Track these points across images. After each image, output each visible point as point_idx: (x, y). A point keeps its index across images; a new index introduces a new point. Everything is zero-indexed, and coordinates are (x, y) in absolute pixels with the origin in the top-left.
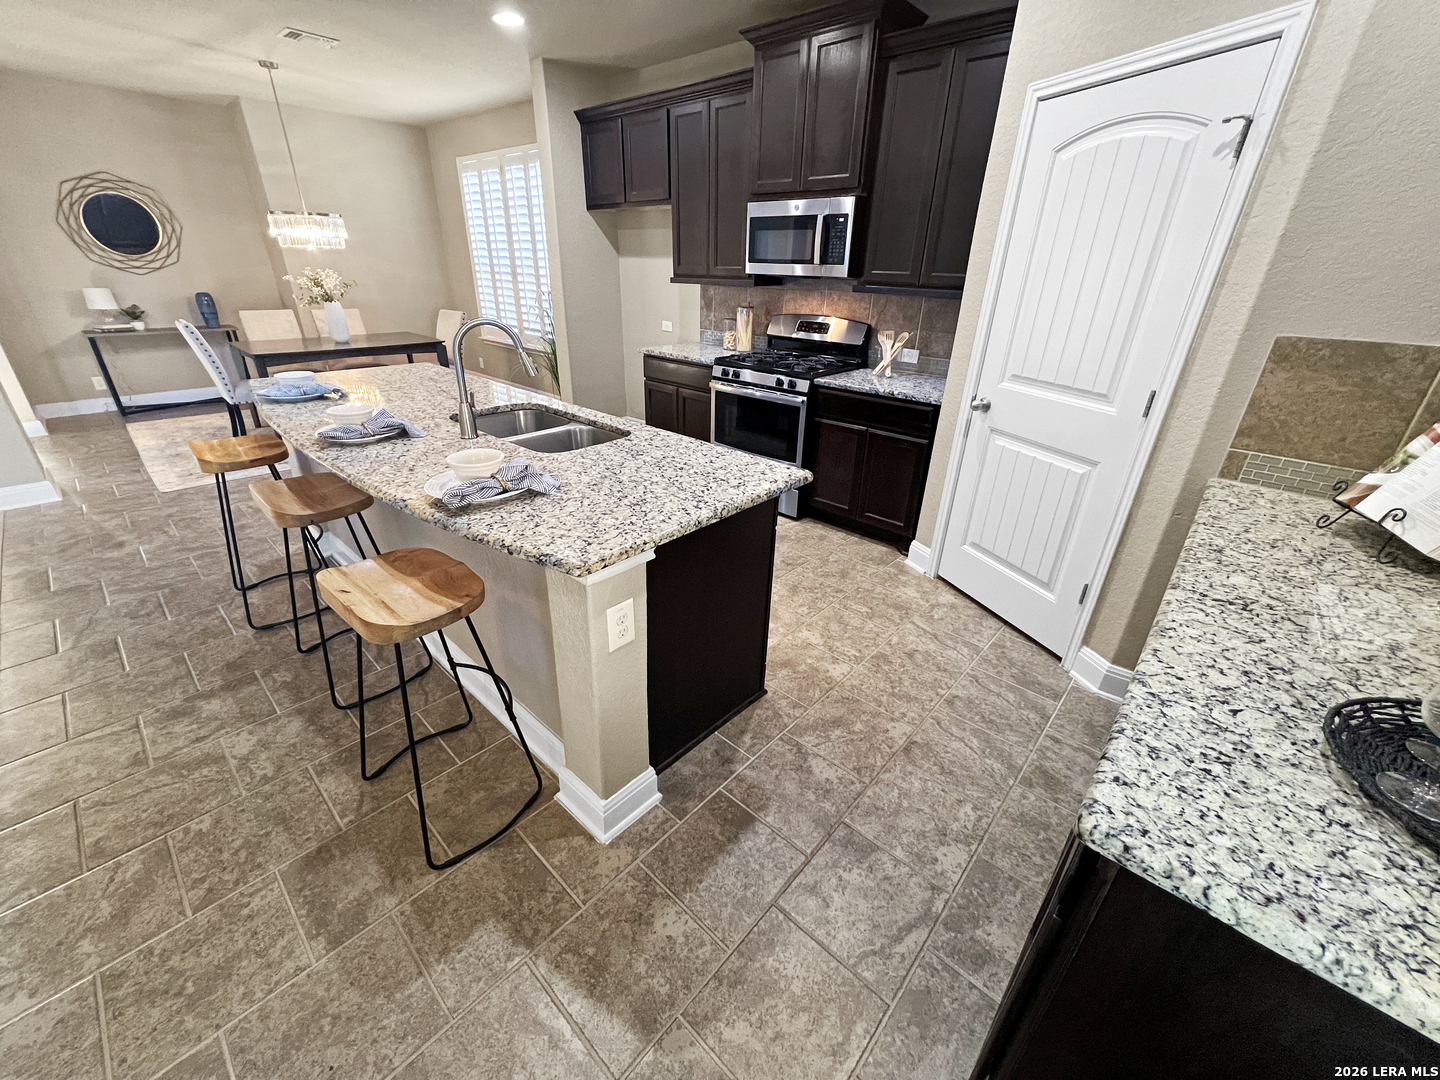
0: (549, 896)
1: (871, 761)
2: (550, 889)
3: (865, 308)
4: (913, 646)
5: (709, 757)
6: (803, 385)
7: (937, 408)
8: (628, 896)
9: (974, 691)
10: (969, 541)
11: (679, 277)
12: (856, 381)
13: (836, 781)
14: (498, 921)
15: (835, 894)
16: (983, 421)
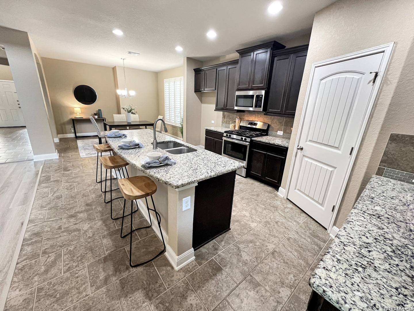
0: (158, 284)
1: (261, 255)
2: (159, 282)
3: (268, 119)
4: (278, 220)
5: (211, 247)
6: (248, 140)
7: (287, 148)
8: (181, 288)
9: (296, 236)
10: (297, 189)
11: (217, 109)
12: (264, 139)
13: (249, 260)
14: (142, 290)
15: (245, 299)
16: (301, 153)
